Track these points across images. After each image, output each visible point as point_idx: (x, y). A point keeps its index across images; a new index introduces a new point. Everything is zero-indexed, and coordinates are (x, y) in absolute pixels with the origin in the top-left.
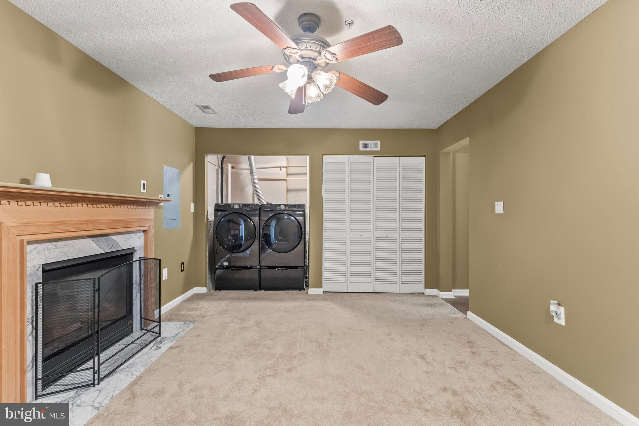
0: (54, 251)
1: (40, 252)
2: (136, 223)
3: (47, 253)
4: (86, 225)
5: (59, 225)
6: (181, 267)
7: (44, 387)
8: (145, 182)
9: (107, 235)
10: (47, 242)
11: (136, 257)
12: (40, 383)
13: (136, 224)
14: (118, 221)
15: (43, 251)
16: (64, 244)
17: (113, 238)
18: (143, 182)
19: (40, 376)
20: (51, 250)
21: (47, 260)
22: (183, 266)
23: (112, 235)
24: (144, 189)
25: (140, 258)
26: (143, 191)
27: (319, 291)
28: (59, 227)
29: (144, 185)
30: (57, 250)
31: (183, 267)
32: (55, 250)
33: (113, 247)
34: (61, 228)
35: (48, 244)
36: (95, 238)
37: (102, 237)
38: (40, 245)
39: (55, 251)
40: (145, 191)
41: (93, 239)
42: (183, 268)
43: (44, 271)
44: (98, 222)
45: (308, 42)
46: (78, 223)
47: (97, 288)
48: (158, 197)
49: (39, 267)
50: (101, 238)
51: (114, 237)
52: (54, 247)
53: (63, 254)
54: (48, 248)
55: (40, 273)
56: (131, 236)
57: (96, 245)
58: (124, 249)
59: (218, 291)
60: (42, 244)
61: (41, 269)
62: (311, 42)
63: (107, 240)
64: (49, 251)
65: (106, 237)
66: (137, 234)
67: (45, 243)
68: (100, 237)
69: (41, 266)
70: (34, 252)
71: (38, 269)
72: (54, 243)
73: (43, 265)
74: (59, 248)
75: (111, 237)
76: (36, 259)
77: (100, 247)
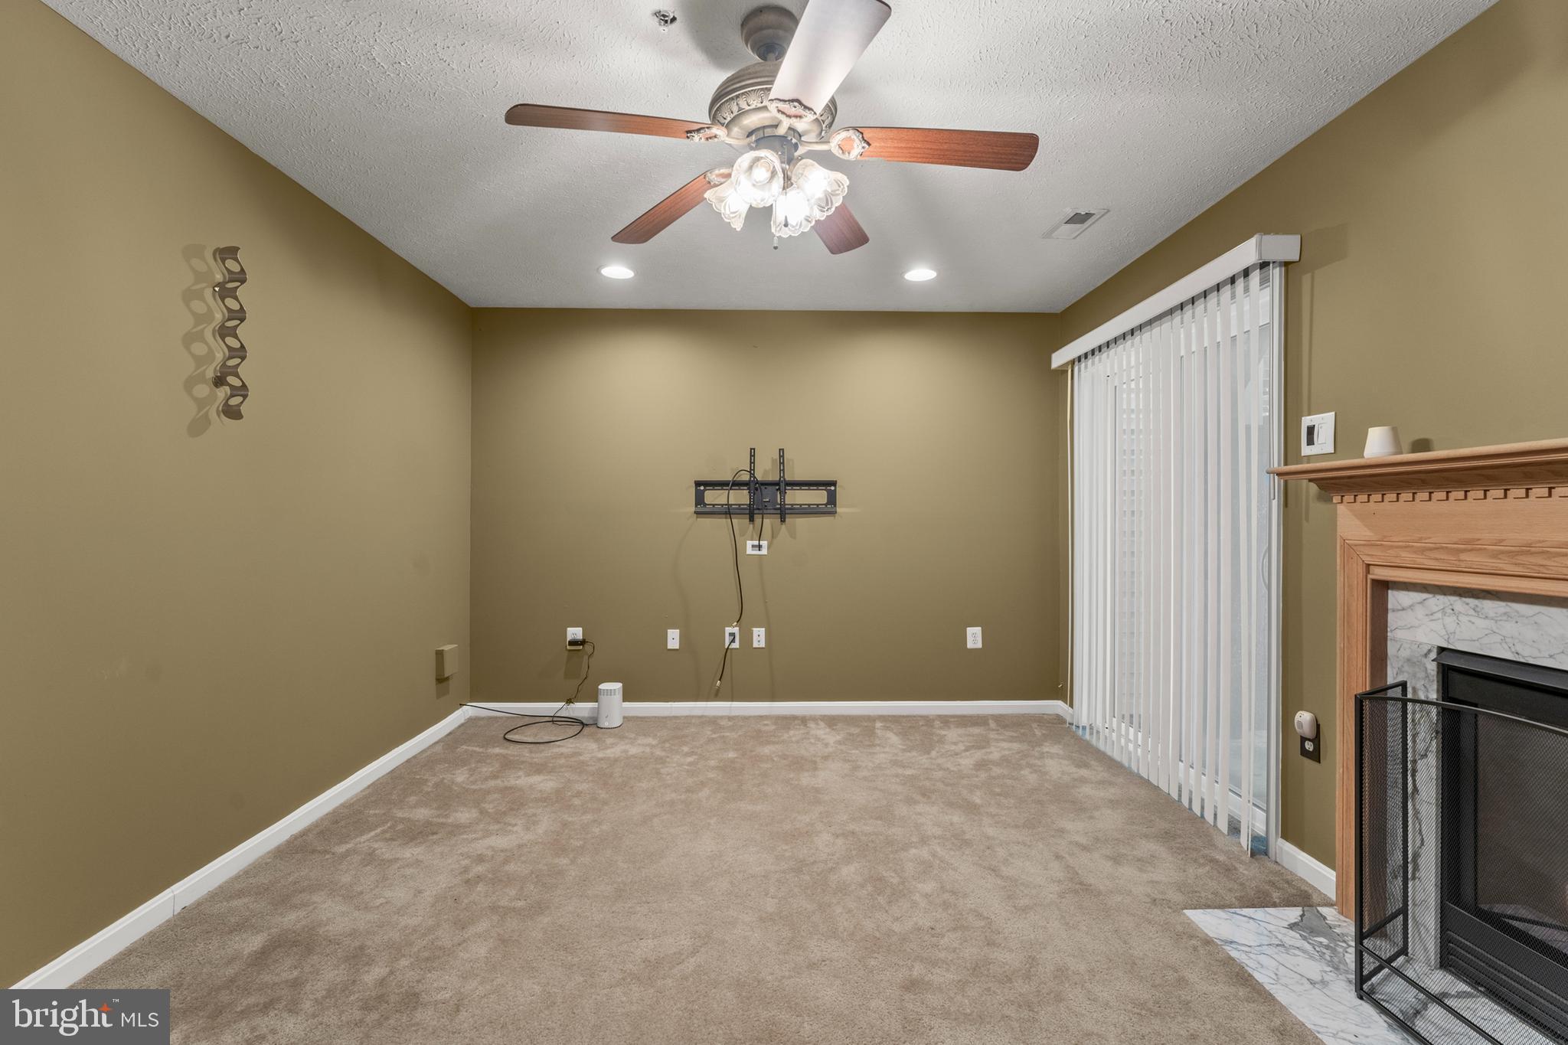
0: (1470, 621)
1: (1432, 614)
3: (1450, 621)
10: (1451, 594)
15: (1439, 615)
16: (1500, 611)
20: (1460, 618)
21: (1448, 638)
32: (1473, 619)
35: (1458, 603)
38: (1434, 596)
39: (1473, 623)
43: (1445, 670)
49: (1430, 651)
52: (1472, 612)
53: (1495, 637)
54: (1453, 610)
55: (1432, 668)
60: (1438, 597)
61: (1434, 655)
64: (1455, 618)
67: (1445, 595)
69: (1435, 650)
70: (1420, 612)
71: (1426, 655)
72: (1472, 602)
73: (1441, 650)
74: (1486, 617)
76: (1424, 626)
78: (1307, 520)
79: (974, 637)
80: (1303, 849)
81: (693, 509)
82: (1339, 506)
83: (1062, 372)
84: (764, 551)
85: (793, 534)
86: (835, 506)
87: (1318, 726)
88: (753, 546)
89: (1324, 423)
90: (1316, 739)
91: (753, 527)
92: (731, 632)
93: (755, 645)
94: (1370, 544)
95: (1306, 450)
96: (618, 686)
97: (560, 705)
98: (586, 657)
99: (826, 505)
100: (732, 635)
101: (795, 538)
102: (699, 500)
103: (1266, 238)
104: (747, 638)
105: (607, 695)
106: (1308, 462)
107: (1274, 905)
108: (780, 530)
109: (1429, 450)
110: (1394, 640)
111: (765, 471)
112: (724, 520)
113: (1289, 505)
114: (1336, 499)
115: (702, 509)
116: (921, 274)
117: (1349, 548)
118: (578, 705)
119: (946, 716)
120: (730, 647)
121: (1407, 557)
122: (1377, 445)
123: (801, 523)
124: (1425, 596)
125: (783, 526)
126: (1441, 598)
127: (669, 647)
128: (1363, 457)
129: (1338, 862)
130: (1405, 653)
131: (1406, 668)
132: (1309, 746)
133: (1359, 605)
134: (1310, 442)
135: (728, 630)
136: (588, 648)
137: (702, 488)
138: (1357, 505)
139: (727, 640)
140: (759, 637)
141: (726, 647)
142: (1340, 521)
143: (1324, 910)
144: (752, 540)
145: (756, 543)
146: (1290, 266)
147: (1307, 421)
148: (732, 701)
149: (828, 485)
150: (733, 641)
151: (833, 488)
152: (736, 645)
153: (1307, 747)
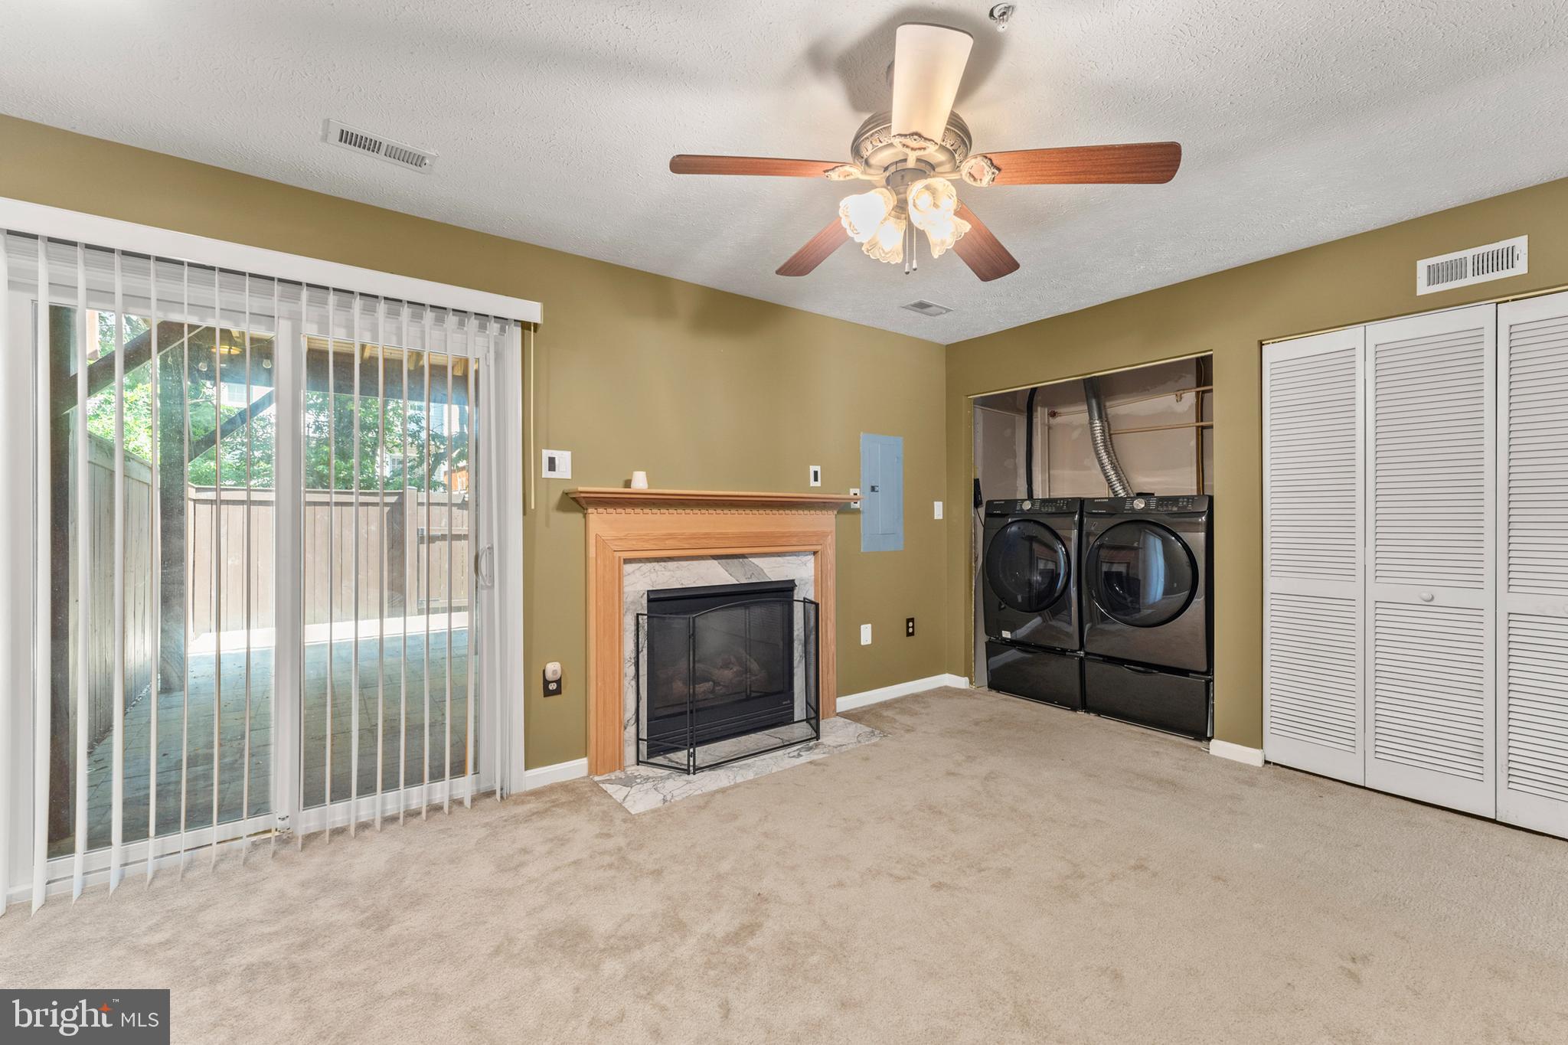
0: (662, 574)
1: (643, 574)
2: (795, 539)
3: (653, 576)
4: (704, 540)
5: (667, 539)
6: (908, 627)
7: (650, 755)
8: (818, 468)
9: (743, 556)
10: (653, 562)
11: (798, 595)
12: (644, 746)
13: (794, 541)
14: (758, 535)
15: (647, 574)
16: (676, 566)
17: (756, 563)
18: (813, 468)
19: (644, 735)
20: (658, 573)
21: (653, 585)
22: (911, 624)
23: (751, 557)
24: (816, 479)
25: (804, 599)
26: (813, 484)
27: (1252, 757)
28: (667, 542)
29: (816, 473)
30: (667, 574)
31: (913, 627)
33: (754, 576)
34: (670, 543)
35: (655, 565)
36: (723, 561)
37: (736, 560)
38: (644, 564)
39: (664, 574)
40: (818, 484)
41: (720, 561)
42: (911, 630)
43: (650, 601)
44: (725, 537)
45: (871, 135)
46: (693, 537)
47: (691, 632)
48: (849, 494)
49: (644, 594)
50: (732, 560)
51: (755, 561)
52: (663, 569)
53: (675, 579)
54: (655, 570)
55: (645, 601)
56: (788, 560)
57: (724, 570)
58: (773, 580)
59: (994, 693)
61: (646, 595)
62: (876, 132)
63: (743, 566)
64: (656, 574)
65: (742, 560)
66: (799, 558)
68: (733, 558)
69: (646, 593)
70: (638, 574)
71: (642, 597)
72: (663, 564)
73: (649, 592)
74: (670, 570)
75: (750, 559)
76: (641, 581)
77: (731, 575)
80: (548, 764)
82: (590, 515)
87: (563, 670)
89: (563, 457)
90: (560, 681)
94: (615, 538)
95: (546, 474)
106: (548, 485)
110: (625, 592)
114: (587, 511)
117: (601, 541)
121: (642, 545)
122: (640, 482)
124: (640, 565)
126: (648, 564)
129: (590, 750)
130: (630, 599)
131: (631, 607)
132: (554, 686)
133: (611, 576)
134: (551, 468)
138: (605, 515)
142: (592, 525)
147: (546, 454)
153: (551, 688)
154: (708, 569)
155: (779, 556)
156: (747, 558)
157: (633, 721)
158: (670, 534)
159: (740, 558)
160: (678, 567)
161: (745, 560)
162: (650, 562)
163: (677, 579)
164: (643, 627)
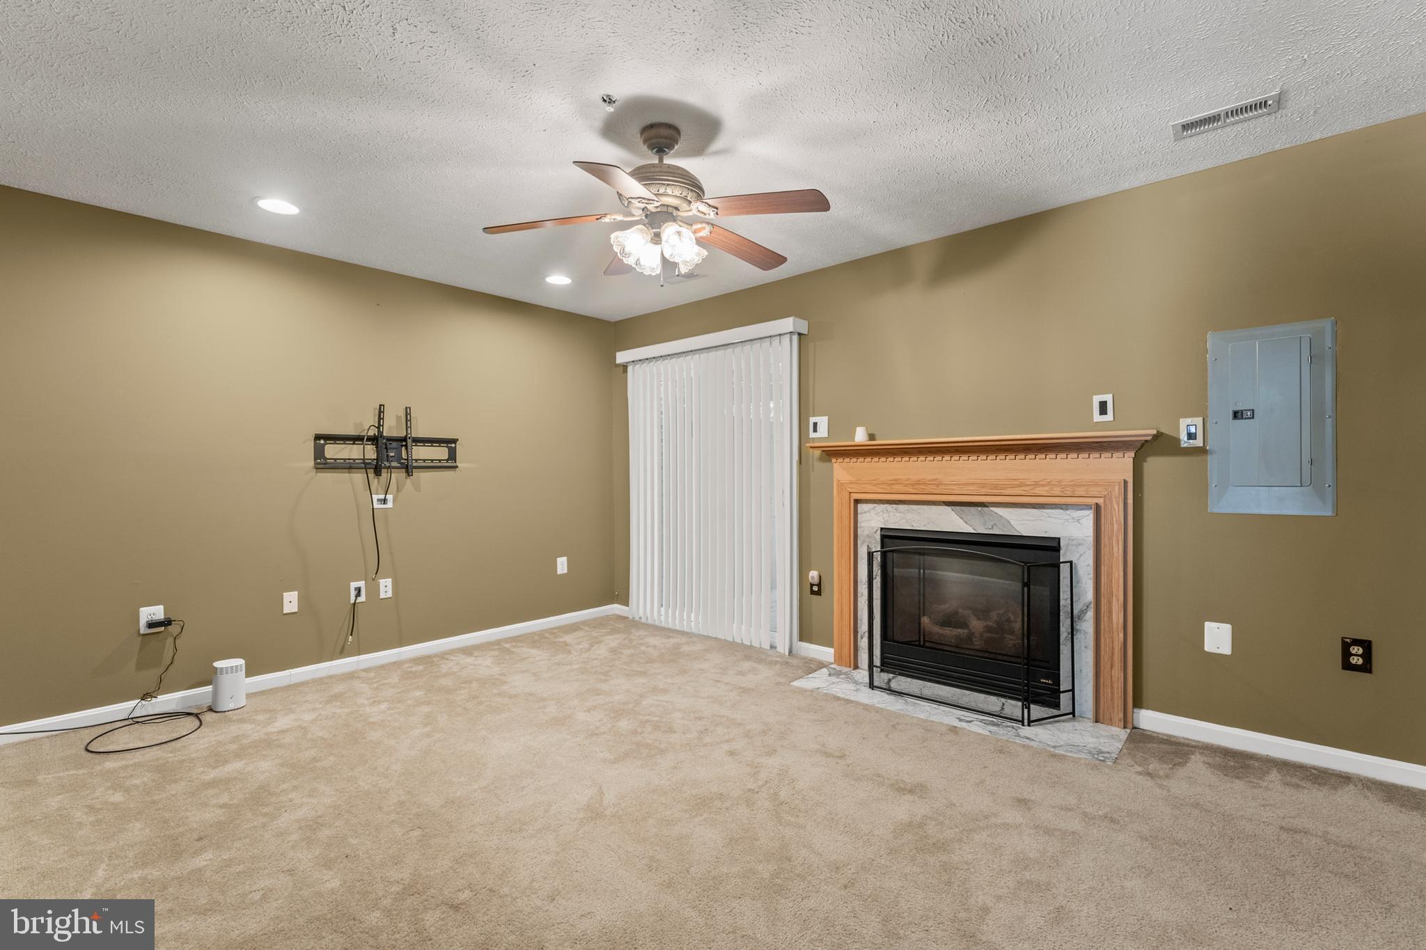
0: (894, 515)
1: (877, 514)
3: (886, 515)
10: (887, 503)
11: (1067, 555)
15: (881, 513)
16: (906, 509)
17: (1000, 513)
20: (890, 513)
21: (885, 524)
23: (993, 507)
24: (1103, 412)
26: (1098, 419)
28: (894, 487)
29: (1103, 404)
30: (898, 515)
33: (995, 527)
34: (896, 487)
35: (889, 507)
36: (957, 507)
37: (972, 508)
41: (953, 507)
43: (883, 537)
49: (877, 530)
50: (968, 508)
51: (999, 511)
52: (895, 510)
53: (905, 520)
54: (887, 511)
55: (878, 537)
57: (958, 517)
58: (1025, 534)
60: (879, 505)
61: (879, 533)
63: (982, 514)
64: (888, 514)
65: (979, 508)
69: (880, 529)
70: (873, 513)
71: (875, 532)
72: (894, 506)
73: (882, 529)
74: (900, 512)
75: (991, 508)
76: (874, 520)
77: (966, 523)
78: (813, 471)
79: (562, 565)
80: (811, 643)
81: (312, 463)
82: (835, 464)
83: (625, 367)
84: (390, 505)
85: (417, 488)
86: (455, 462)
87: (820, 577)
88: (378, 500)
89: (823, 422)
90: (819, 585)
91: (378, 482)
92: (356, 586)
93: (382, 596)
94: (852, 483)
95: (812, 435)
96: (241, 662)
97: (130, 704)
98: (170, 640)
99: (447, 460)
100: (358, 590)
101: (419, 491)
102: (319, 453)
103: (797, 319)
104: (373, 590)
105: (227, 673)
106: (813, 443)
107: (816, 670)
108: (405, 483)
109: (874, 440)
110: (861, 527)
111: (392, 428)
112: (348, 474)
113: (802, 463)
114: (834, 460)
115: (322, 463)
116: (558, 279)
117: (841, 485)
118: (161, 698)
119: (551, 629)
120: (357, 601)
121: (869, 488)
122: (860, 436)
123: (423, 477)
124: (875, 505)
125: (408, 481)
126: (882, 505)
127: (285, 611)
128: (854, 441)
129: (835, 644)
130: (866, 533)
131: (867, 540)
132: (815, 588)
133: (847, 512)
134: (815, 430)
135: (354, 585)
136: (174, 629)
137: (322, 442)
138: (844, 464)
139: (353, 593)
140: (386, 587)
141: (352, 601)
142: (835, 472)
143: (832, 666)
144: (377, 494)
145: (382, 497)
146: (802, 336)
147: (812, 420)
148: (359, 655)
149: (450, 443)
150: (358, 595)
151: (453, 445)
152: (362, 599)
153: (814, 589)
154: (940, 515)
155: (1034, 508)
156: (987, 507)
157: (867, 634)
158: (896, 480)
159: (978, 506)
160: (908, 510)
161: (985, 509)
162: (884, 504)
163: (907, 521)
164: (877, 559)
